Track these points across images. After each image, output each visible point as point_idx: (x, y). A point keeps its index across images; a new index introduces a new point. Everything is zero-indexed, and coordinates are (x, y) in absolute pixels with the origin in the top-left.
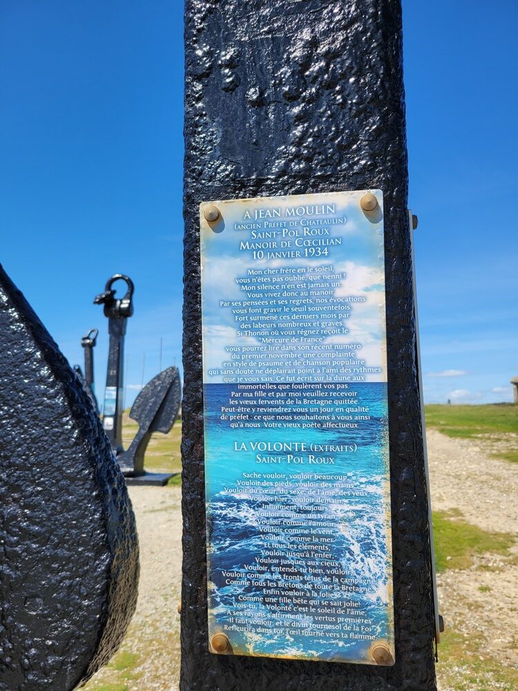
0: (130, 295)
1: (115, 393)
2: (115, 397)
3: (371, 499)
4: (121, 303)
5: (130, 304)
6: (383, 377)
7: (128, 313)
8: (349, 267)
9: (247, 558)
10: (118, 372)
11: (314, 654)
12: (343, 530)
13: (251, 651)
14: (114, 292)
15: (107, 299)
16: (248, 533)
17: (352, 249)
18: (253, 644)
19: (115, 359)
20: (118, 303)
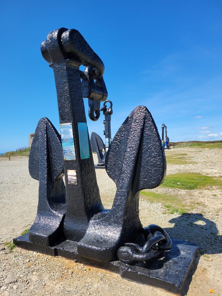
0: (111, 107)
1: (108, 140)
2: (108, 141)
3: (73, 147)
4: (108, 110)
5: (111, 110)
6: (73, 138)
7: (111, 113)
8: (70, 129)
9: (66, 153)
10: (109, 133)
11: (71, 160)
12: (72, 150)
13: (67, 160)
14: (106, 106)
15: (104, 109)
16: (66, 151)
17: (70, 128)
18: (67, 159)
19: (108, 128)
20: (107, 110)
